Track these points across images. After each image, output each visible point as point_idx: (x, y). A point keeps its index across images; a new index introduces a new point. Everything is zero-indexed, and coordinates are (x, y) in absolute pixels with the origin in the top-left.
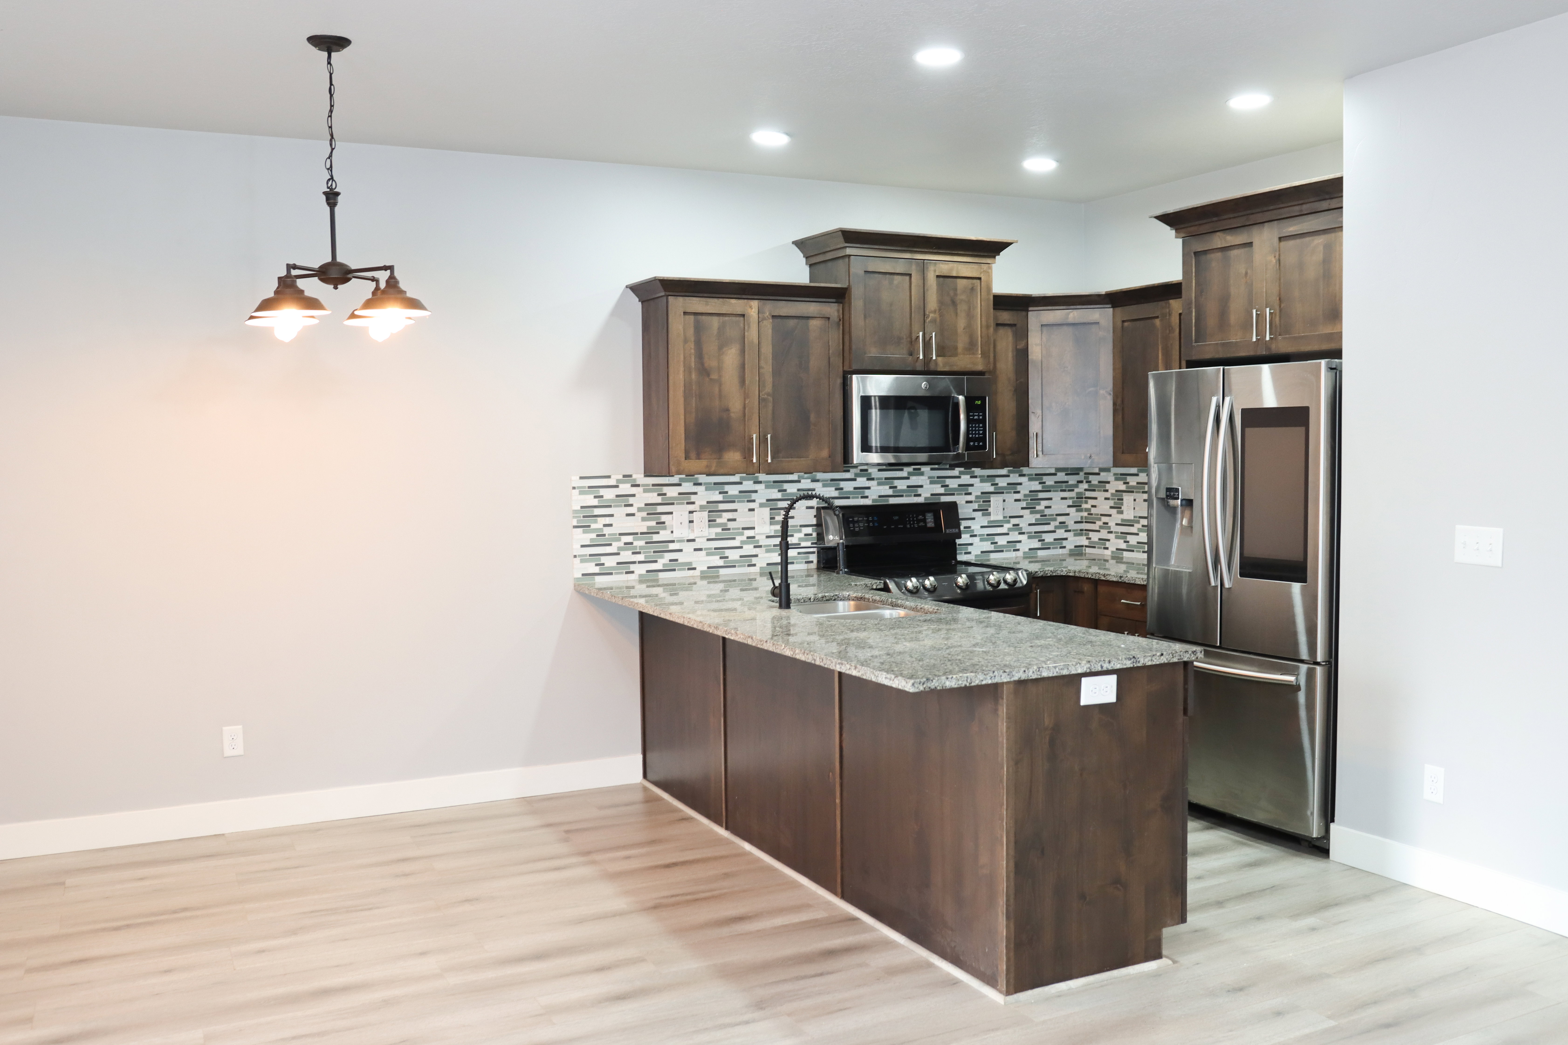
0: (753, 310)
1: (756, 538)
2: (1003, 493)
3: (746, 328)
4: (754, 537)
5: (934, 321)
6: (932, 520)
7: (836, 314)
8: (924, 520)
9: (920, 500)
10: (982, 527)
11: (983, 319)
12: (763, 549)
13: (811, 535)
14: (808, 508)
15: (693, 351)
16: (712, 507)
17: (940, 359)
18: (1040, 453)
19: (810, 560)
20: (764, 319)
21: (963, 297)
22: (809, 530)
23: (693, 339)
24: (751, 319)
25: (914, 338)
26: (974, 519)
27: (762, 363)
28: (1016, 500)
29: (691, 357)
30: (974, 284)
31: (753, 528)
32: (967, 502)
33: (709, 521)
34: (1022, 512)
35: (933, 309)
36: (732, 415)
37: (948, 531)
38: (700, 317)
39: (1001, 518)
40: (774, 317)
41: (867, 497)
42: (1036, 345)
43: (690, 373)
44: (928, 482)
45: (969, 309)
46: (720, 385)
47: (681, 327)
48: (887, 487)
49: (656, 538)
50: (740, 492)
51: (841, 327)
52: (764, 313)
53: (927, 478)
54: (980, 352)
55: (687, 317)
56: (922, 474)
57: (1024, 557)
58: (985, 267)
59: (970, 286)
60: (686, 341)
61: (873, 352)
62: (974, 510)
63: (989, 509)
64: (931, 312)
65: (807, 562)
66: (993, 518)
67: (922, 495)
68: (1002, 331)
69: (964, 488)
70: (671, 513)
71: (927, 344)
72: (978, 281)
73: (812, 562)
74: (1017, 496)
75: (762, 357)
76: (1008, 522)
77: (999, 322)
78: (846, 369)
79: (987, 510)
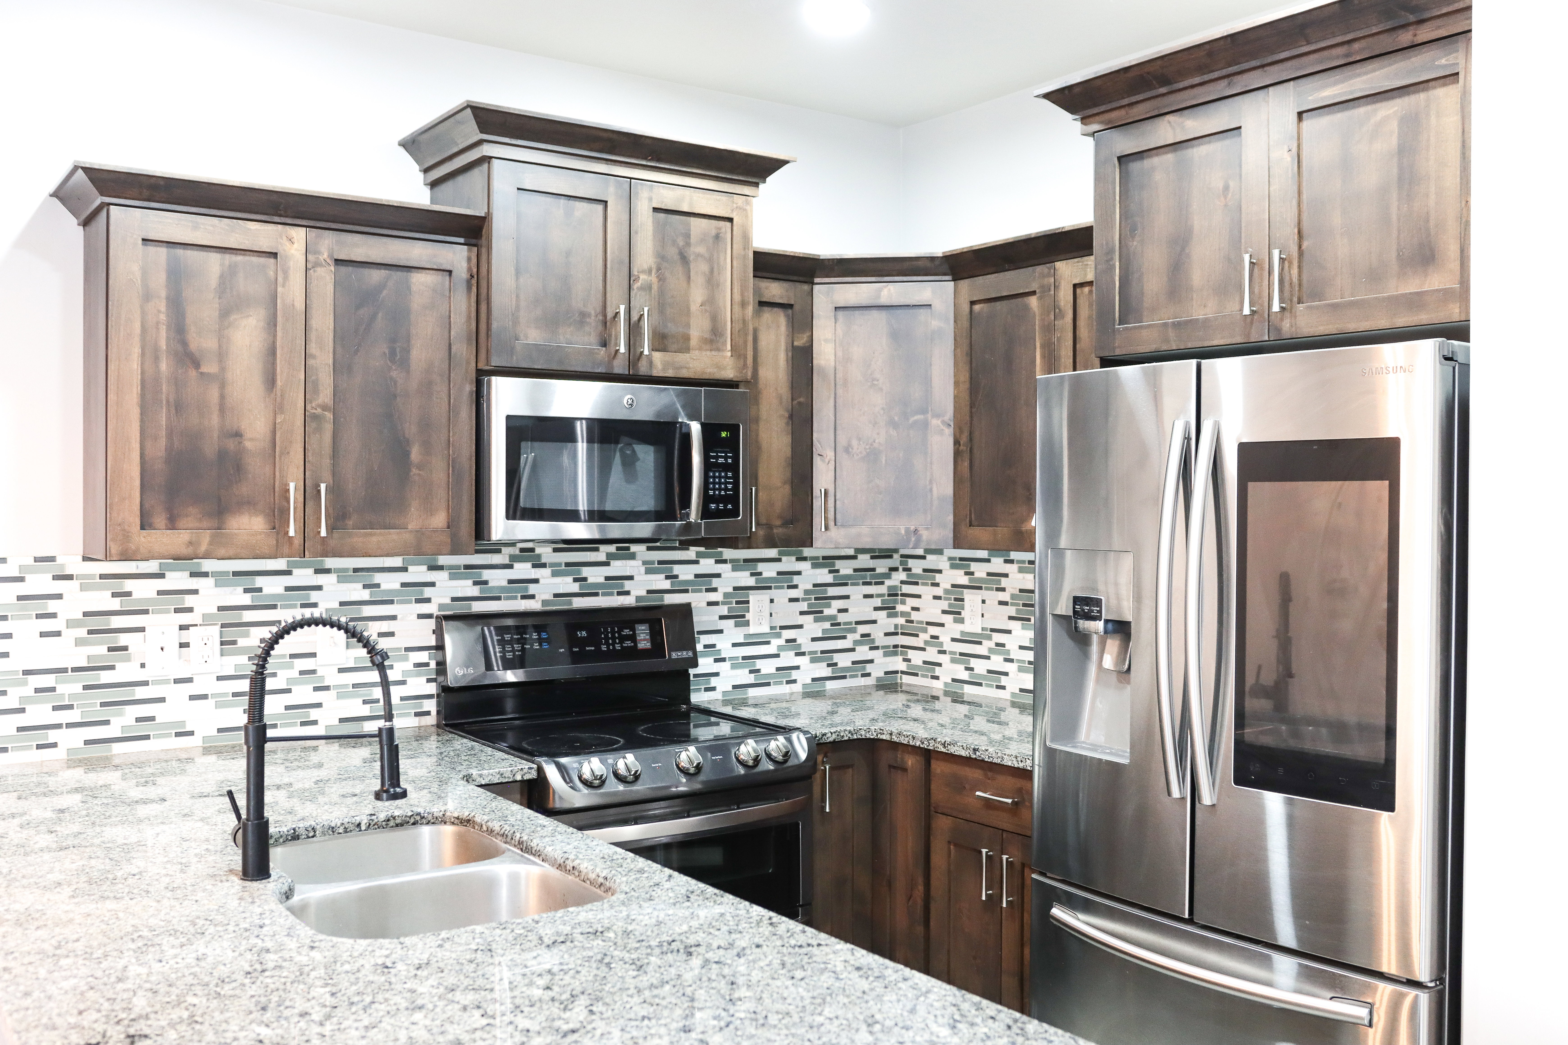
0: (296, 245)
1: (319, 674)
2: (770, 588)
3: (280, 279)
4: (313, 672)
5: (648, 288)
6: (648, 637)
7: (465, 265)
8: (633, 638)
9: (628, 601)
10: (734, 645)
11: (735, 290)
12: (332, 693)
13: (427, 665)
14: (421, 616)
15: (163, 317)
16: (230, 617)
17: (657, 355)
18: (831, 523)
19: (425, 709)
20: (317, 264)
21: (701, 249)
22: (423, 657)
23: (163, 294)
24: (291, 264)
25: (610, 315)
26: (720, 631)
27: (313, 348)
28: (791, 600)
29: (158, 329)
30: (720, 229)
31: (313, 655)
32: (710, 604)
33: (222, 643)
34: (801, 620)
35: (645, 267)
36: (248, 444)
37: (674, 655)
38: (180, 252)
39: (766, 629)
40: (338, 262)
41: (532, 597)
42: (826, 341)
43: (157, 359)
44: (643, 569)
45: (712, 271)
46: (223, 386)
47: (136, 268)
48: (570, 579)
49: (106, 677)
50: (288, 589)
51: (474, 289)
52: (317, 252)
53: (641, 563)
54: (729, 347)
55: (152, 249)
56: (632, 556)
57: (804, 693)
58: (740, 200)
59: (714, 232)
60: (147, 296)
61: (533, 336)
62: (722, 618)
63: (747, 614)
64: (643, 272)
65: (417, 714)
66: (753, 629)
67: (632, 593)
68: (768, 315)
69: (705, 580)
70: (142, 630)
71: (634, 329)
72: (728, 224)
73: (428, 713)
74: (794, 593)
75: (313, 336)
76: (779, 636)
77: (764, 300)
78: (482, 366)
79: (743, 616)
